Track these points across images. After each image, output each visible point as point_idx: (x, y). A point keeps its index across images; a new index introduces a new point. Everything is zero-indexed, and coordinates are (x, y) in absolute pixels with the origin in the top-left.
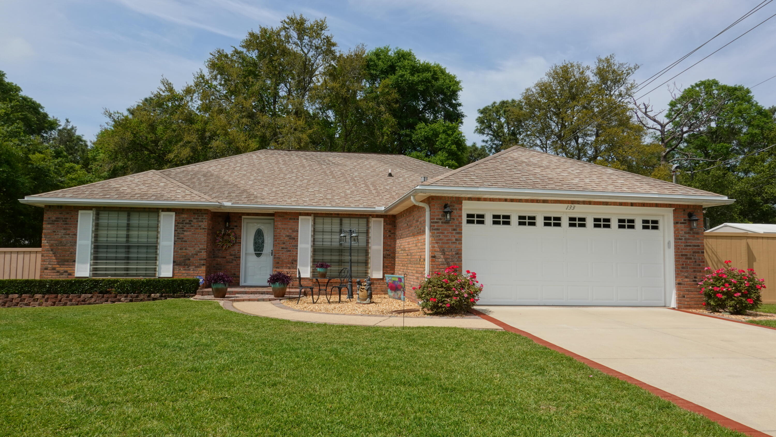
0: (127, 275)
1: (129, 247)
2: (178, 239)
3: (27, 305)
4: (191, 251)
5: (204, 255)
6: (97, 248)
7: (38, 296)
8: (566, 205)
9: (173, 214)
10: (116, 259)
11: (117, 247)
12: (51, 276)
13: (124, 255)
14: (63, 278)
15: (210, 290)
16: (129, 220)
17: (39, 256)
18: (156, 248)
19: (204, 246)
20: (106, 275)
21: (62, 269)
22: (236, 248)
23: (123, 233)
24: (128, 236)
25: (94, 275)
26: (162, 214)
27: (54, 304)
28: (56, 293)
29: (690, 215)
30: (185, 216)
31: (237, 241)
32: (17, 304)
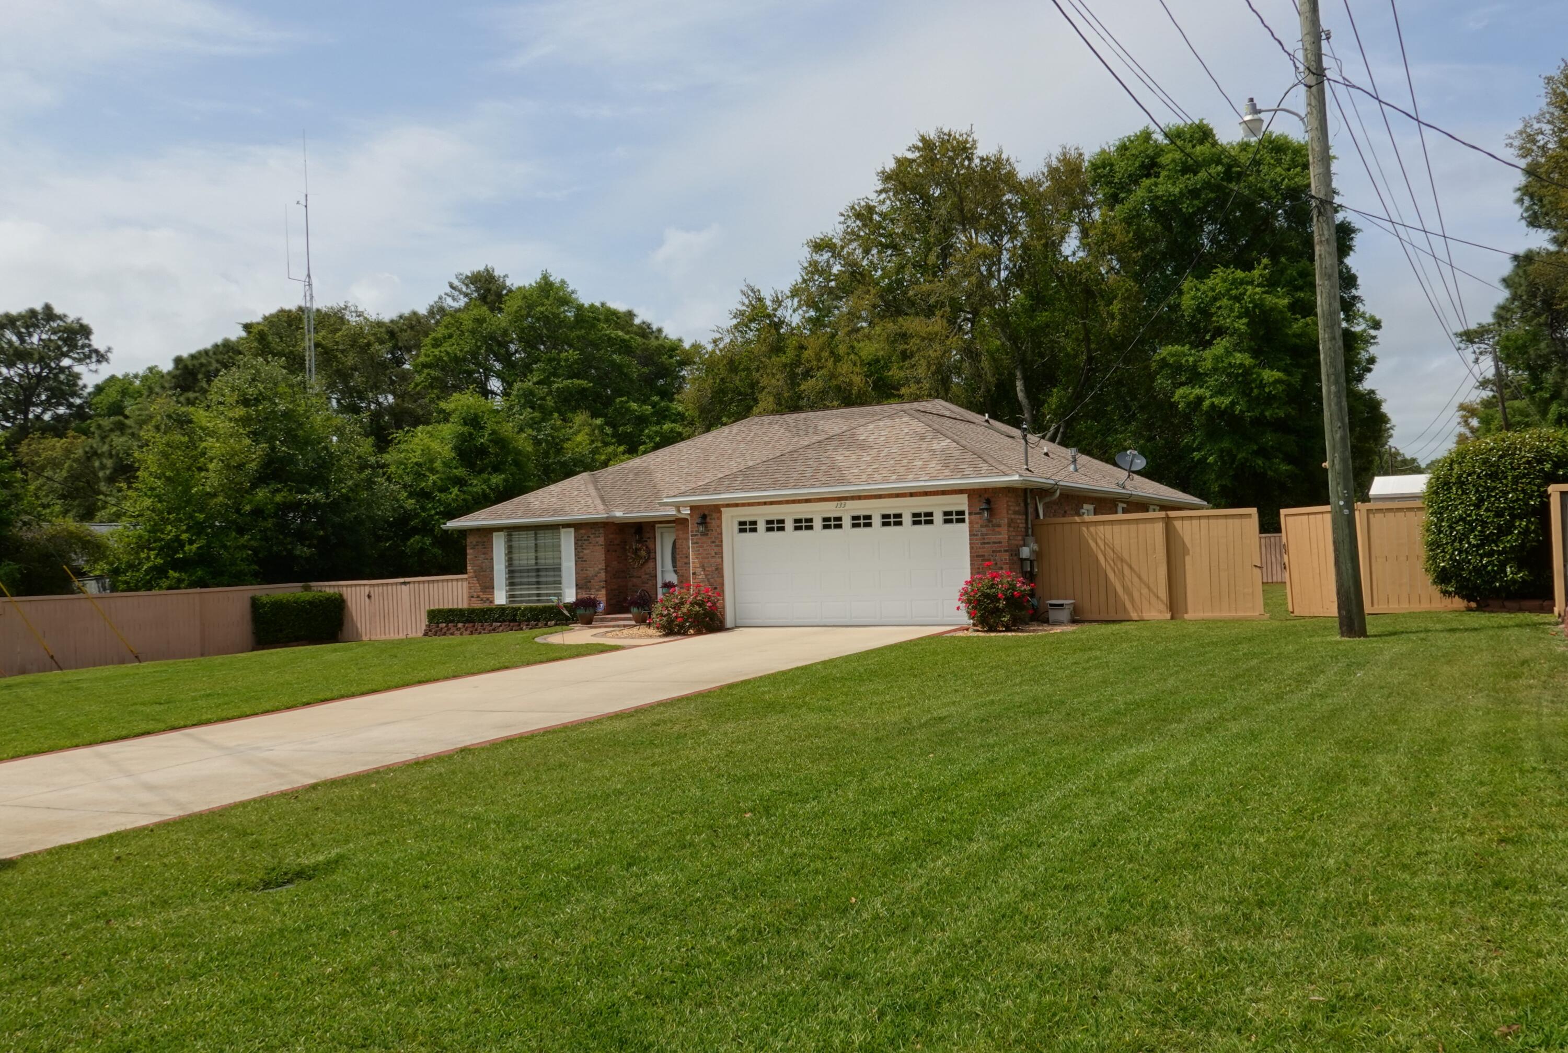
0: (539, 601)
1: (538, 570)
2: (580, 559)
3: (452, 634)
4: (591, 572)
5: (603, 575)
6: (512, 572)
7: (460, 625)
8: (835, 503)
9: (572, 530)
10: (529, 584)
11: (528, 571)
12: (477, 605)
13: (534, 580)
14: (486, 605)
15: (630, 616)
16: (536, 539)
17: (465, 584)
18: (559, 570)
19: (602, 566)
20: (522, 602)
21: (484, 596)
22: (651, 564)
23: (532, 555)
24: (536, 558)
25: (511, 602)
26: (563, 531)
27: (472, 633)
28: (473, 622)
29: (988, 502)
30: (583, 531)
31: (651, 556)
32: (445, 634)
